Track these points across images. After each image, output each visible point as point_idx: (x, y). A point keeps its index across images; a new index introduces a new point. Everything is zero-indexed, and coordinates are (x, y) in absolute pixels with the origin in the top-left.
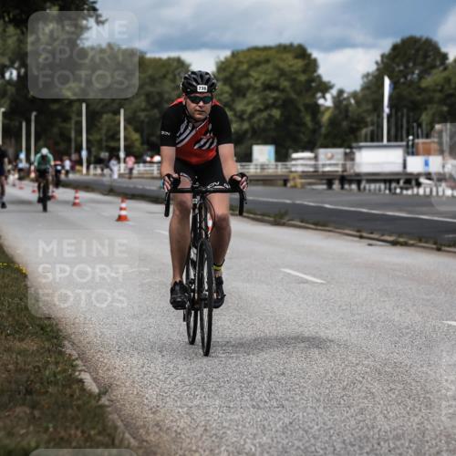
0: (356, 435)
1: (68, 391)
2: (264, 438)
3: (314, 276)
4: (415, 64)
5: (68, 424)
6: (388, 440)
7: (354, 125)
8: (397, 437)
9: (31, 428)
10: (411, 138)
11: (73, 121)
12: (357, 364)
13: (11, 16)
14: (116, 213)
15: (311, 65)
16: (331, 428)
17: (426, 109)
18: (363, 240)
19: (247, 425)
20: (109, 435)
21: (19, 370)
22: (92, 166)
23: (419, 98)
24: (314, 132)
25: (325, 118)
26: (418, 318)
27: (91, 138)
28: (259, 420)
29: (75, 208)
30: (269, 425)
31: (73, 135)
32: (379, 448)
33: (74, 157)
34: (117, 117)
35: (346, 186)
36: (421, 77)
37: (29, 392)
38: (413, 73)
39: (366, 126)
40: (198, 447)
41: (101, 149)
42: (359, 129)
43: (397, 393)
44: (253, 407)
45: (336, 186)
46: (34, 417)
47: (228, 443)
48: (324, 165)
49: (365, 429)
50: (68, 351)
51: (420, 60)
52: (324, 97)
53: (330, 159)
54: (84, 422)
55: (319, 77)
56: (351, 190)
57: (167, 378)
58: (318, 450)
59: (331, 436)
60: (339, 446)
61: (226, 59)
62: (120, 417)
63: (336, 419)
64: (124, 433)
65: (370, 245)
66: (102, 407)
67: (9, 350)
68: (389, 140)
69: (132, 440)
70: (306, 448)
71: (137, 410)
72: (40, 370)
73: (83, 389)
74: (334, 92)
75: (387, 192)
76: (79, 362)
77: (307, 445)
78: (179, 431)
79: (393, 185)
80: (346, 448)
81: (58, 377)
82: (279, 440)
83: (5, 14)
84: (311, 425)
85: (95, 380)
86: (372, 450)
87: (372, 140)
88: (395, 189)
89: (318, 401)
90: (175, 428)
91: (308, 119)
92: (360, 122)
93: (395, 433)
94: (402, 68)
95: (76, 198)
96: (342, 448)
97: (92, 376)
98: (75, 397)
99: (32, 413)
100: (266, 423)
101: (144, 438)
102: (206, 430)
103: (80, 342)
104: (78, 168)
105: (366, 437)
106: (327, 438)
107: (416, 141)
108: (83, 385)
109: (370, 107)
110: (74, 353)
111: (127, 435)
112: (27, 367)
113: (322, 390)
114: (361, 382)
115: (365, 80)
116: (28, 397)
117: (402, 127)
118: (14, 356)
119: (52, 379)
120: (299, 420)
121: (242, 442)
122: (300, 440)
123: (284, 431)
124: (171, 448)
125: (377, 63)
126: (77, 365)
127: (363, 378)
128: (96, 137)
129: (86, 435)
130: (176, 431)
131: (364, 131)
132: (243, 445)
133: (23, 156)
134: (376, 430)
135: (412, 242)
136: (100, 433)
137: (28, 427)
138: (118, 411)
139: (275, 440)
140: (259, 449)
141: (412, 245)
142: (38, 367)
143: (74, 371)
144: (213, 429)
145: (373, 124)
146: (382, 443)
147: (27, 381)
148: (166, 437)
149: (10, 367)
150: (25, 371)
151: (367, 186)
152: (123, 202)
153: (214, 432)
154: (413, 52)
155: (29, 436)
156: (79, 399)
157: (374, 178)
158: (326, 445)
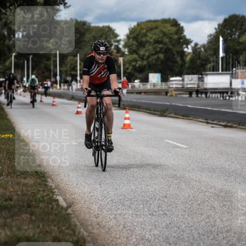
0: (205, 230)
1: (50, 206)
2: (156, 231)
3: (182, 144)
4: (236, 30)
5: (50, 224)
6: (223, 233)
7: (204, 62)
8: (228, 231)
9: (30, 226)
10: (234, 69)
11: (52, 61)
12: (206, 192)
13: (18, 4)
14: (76, 110)
15: (180, 30)
16: (192, 226)
17: (242, 54)
18: (209, 125)
19: (147, 224)
20: (72, 230)
21: (23, 195)
22: (62, 85)
23: (238, 48)
24: (182, 66)
25: (188, 58)
26: (239, 167)
27: (62, 69)
28: (153, 221)
29: (53, 107)
30: (158, 224)
31: (52, 68)
32: (218, 237)
33: (53, 79)
34: (76, 58)
35: (199, 95)
36: (239, 36)
37: (29, 206)
38: (235, 34)
39: (210, 63)
40: (120, 236)
41: (67, 75)
42: (206, 64)
43: (227, 207)
44: (150, 214)
45: (194, 95)
46: (32, 220)
47: (136, 234)
48: (187, 84)
49: (210, 227)
50: (50, 184)
51: (239, 27)
52: (187, 47)
53: (190, 80)
54: (59, 222)
55: (185, 36)
56: (202, 97)
57: (103, 199)
58: (185, 238)
59: (192, 230)
60: (196, 236)
61: (134, 26)
62: (78, 220)
63: (194, 221)
64: (80, 229)
65: (213, 127)
66: (68, 214)
67: (18, 184)
68: (222, 71)
69: (85, 232)
70: (178, 237)
71: (87, 216)
72: (35, 195)
73: (58, 205)
74: (193, 44)
75: (222, 98)
76: (56, 190)
77: (179, 235)
78: (110, 227)
79: (225, 95)
80: (200, 237)
81: (45, 198)
82: (164, 232)
83: (15, 3)
84: (181, 225)
85: (65, 200)
86: (214, 238)
87: (213, 71)
88: (226, 97)
89: (185, 211)
90: (108, 226)
91: (178, 59)
92: (207, 61)
93: (226, 229)
94: (229, 31)
95: (54, 102)
96: (198, 237)
97: (63, 198)
98: (54, 209)
99: (31, 218)
100: (157, 223)
101: (91, 231)
102: (124, 227)
103: (56, 179)
104: (55, 85)
105: (211, 231)
106: (190, 232)
107: (237, 71)
108: (58, 203)
109: (212, 52)
110: (53, 185)
111: (82, 230)
112: (28, 193)
113: (187, 205)
114: (208, 201)
115: (209, 38)
116: (29, 209)
117: (229, 63)
118: (21, 187)
119: (41, 199)
120: (174, 222)
121: (144, 234)
122: (175, 233)
123: (166, 228)
124: (105, 237)
125: (216, 29)
126: (55, 192)
127: (209, 199)
128: (64, 69)
129: (60, 230)
130: (108, 228)
131: (209, 66)
132: (145, 235)
133: (25, 79)
134: (216, 227)
135: (235, 126)
136: (67, 229)
137: (29, 225)
138: (77, 217)
139: (162, 232)
140: (153, 238)
141: (235, 127)
142: (34, 193)
143: (53, 195)
144: (128, 227)
145: (213, 62)
146: (219, 234)
147: (28, 200)
148: (103, 231)
149: (19, 193)
150: (27, 195)
151: (211, 95)
152: (79, 104)
153: (129, 228)
154: (235, 23)
155: (30, 230)
156: (56, 210)
157: (215, 91)
158: (189, 235)
